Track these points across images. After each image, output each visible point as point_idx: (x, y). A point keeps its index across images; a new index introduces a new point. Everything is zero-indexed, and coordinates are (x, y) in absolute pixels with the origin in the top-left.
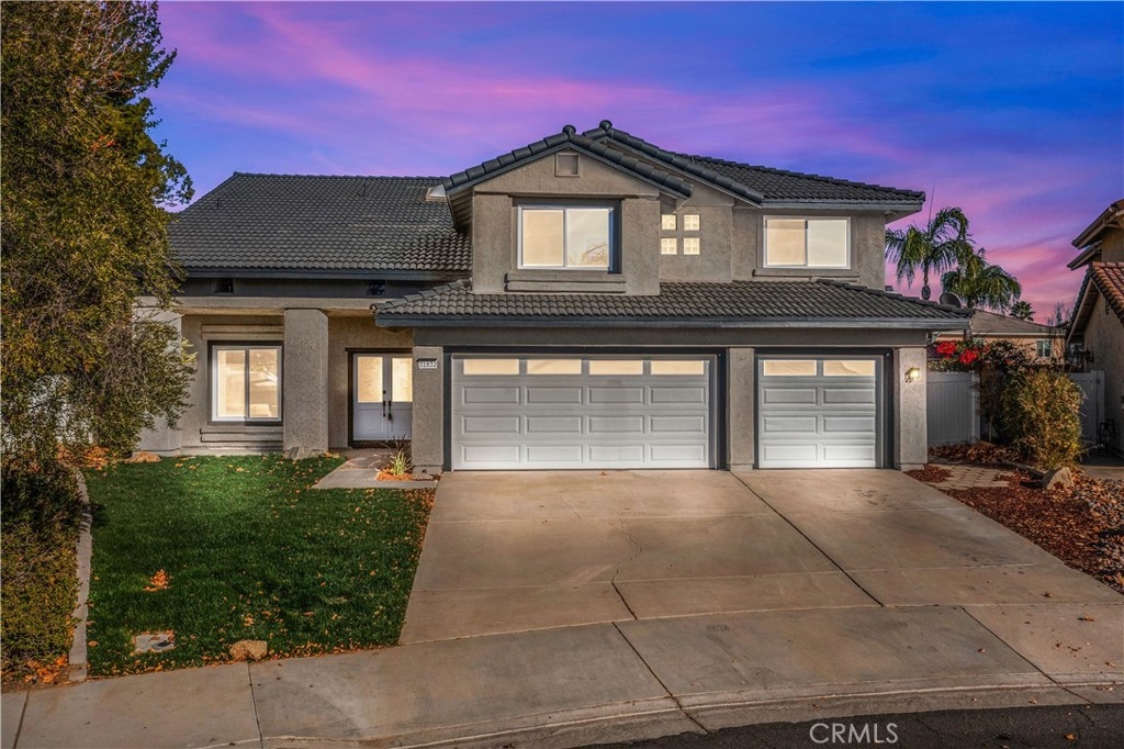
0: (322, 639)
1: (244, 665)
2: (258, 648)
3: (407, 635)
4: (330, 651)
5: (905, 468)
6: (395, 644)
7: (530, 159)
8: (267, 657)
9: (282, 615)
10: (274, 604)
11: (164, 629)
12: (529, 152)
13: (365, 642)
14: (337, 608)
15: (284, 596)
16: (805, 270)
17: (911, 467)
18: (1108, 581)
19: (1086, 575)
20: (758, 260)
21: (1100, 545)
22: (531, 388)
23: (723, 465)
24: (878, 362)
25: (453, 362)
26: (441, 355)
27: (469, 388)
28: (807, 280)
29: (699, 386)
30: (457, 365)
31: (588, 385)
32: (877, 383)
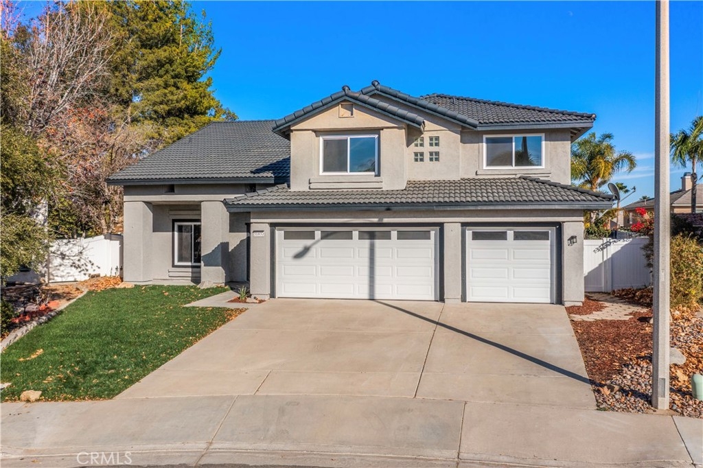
1: (22, 403)
2: (36, 396)
5: (568, 304)
7: (322, 108)
12: (321, 104)
16: (512, 170)
17: (572, 304)
18: (599, 391)
19: (589, 387)
20: (480, 164)
21: (627, 365)
22: (322, 249)
23: (441, 298)
24: (552, 231)
25: (277, 232)
26: (267, 229)
27: (287, 248)
28: (514, 176)
29: (427, 247)
30: (279, 234)
31: (357, 247)
32: (551, 246)
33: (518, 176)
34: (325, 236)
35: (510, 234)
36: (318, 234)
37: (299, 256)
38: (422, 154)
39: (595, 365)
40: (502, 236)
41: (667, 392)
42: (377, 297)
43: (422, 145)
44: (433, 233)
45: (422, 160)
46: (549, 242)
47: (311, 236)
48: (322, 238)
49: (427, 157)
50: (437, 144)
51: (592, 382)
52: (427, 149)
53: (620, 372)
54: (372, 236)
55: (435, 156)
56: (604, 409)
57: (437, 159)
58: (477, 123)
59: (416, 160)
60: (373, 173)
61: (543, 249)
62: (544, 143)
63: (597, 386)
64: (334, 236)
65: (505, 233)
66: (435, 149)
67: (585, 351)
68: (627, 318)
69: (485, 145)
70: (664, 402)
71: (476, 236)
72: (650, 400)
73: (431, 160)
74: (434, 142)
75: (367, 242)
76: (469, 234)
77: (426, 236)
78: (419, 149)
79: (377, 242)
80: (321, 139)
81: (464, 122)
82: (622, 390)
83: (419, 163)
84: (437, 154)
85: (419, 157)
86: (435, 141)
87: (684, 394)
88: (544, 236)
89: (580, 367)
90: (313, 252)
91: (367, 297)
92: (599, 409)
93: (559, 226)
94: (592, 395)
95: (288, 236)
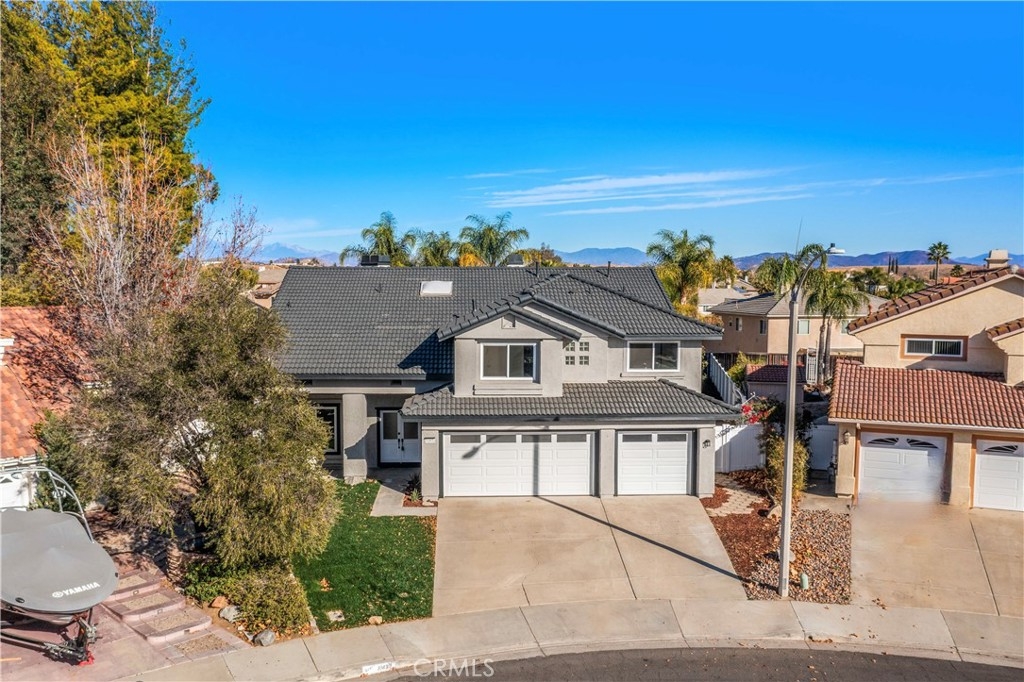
0: (402, 615)
1: (375, 626)
2: (379, 619)
3: (435, 612)
4: (405, 620)
5: (701, 497)
6: (431, 616)
7: (486, 320)
8: (383, 623)
9: (384, 603)
10: (379, 597)
11: (338, 609)
12: (486, 316)
13: (419, 616)
14: (405, 599)
15: (381, 593)
16: (651, 373)
17: (705, 496)
18: (746, 586)
19: (739, 582)
20: (624, 367)
21: (759, 563)
22: (489, 451)
23: (597, 494)
24: (689, 435)
25: (444, 436)
26: (437, 434)
27: (454, 451)
28: (652, 379)
29: (584, 449)
30: (446, 438)
31: (521, 450)
32: (688, 446)
33: (657, 380)
34: (490, 440)
35: (655, 436)
36: (483, 438)
37: (468, 456)
38: (573, 358)
39: (738, 563)
40: (648, 438)
41: (787, 585)
42: (540, 493)
43: (573, 349)
44: (588, 436)
45: (573, 363)
46: (686, 443)
47: (477, 439)
48: (487, 441)
49: (577, 360)
50: (587, 349)
51: (740, 578)
52: (577, 353)
53: (756, 569)
54: (536, 439)
55: (585, 360)
56: (752, 599)
57: (587, 363)
58: (624, 333)
59: (567, 363)
60: (531, 379)
61: (682, 448)
62: (679, 349)
63: (745, 581)
64: (498, 439)
65: (651, 436)
66: (584, 353)
67: (729, 550)
68: (749, 511)
69: (628, 349)
70: (785, 592)
71: (627, 439)
72: (777, 590)
73: (581, 363)
74: (584, 346)
75: (531, 445)
76: (620, 436)
77: (582, 439)
78: (570, 353)
79: (541, 445)
80: (482, 345)
81: (614, 332)
82: (760, 584)
83: (570, 366)
84: (587, 358)
85: (570, 360)
86: (586, 347)
87: (796, 585)
88: (682, 438)
89: (729, 567)
90: (479, 454)
91: (531, 493)
92: (750, 599)
93: (695, 433)
94: (743, 589)
95: (454, 440)
